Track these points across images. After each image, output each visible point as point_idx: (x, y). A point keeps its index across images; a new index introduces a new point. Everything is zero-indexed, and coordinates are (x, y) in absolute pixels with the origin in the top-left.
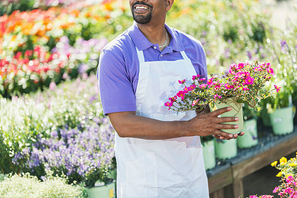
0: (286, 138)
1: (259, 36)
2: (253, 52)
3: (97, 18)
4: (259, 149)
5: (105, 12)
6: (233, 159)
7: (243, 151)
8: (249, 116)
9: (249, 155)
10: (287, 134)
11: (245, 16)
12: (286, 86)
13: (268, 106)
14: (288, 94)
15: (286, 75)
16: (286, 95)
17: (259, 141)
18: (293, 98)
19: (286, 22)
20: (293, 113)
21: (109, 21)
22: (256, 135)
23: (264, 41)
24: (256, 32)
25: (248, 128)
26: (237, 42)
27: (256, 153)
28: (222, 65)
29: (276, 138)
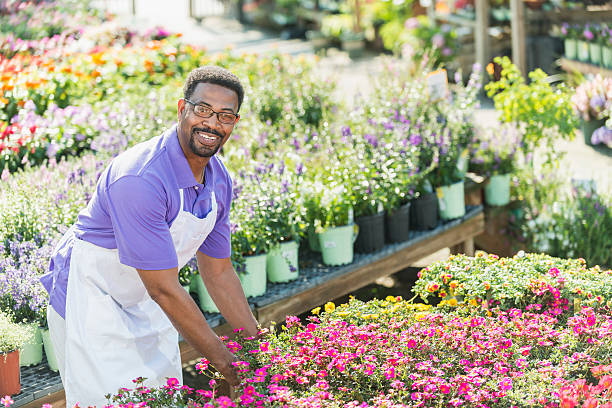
0: (342, 270)
1: (314, 115)
2: (301, 140)
3: (79, 75)
4: (300, 285)
5: (92, 67)
6: (260, 297)
7: (276, 288)
8: (288, 235)
9: (283, 293)
10: (343, 265)
11: (296, 85)
12: (345, 194)
13: (317, 223)
14: (347, 205)
15: (346, 177)
16: (345, 208)
17: (300, 274)
18: (354, 212)
19: (355, 97)
20: (354, 235)
21: (99, 80)
22: (295, 265)
23: (320, 123)
24: (309, 110)
25: (284, 254)
26: (281, 123)
27: (294, 291)
28: (254, 158)
29: (327, 270)
